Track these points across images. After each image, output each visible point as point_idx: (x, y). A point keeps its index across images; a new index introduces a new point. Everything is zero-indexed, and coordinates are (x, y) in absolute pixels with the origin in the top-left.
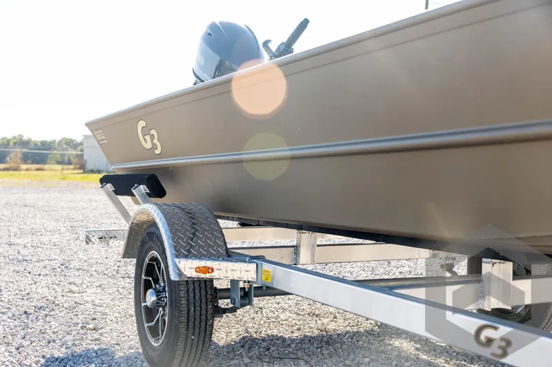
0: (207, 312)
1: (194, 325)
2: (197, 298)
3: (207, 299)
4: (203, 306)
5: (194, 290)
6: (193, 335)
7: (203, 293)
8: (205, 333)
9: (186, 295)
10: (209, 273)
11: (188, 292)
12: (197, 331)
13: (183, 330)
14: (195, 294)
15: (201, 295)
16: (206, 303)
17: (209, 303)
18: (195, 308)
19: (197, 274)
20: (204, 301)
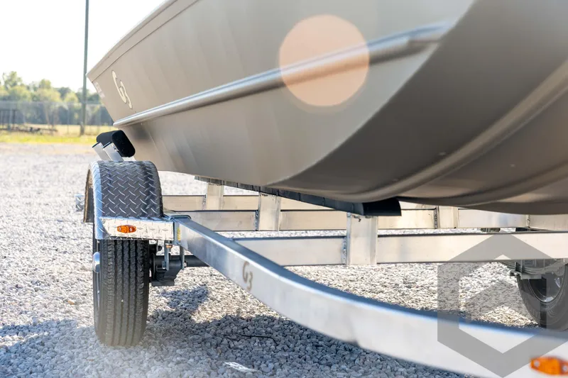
0: (136, 275)
1: (123, 288)
2: (126, 260)
3: (136, 261)
4: (133, 268)
5: (123, 251)
6: (123, 299)
7: (133, 255)
8: (136, 297)
9: (114, 256)
10: (130, 232)
11: (115, 252)
12: (126, 295)
13: (111, 293)
14: (123, 255)
15: (130, 257)
16: (136, 264)
17: (139, 266)
18: (123, 269)
19: (120, 233)
20: (133, 263)
